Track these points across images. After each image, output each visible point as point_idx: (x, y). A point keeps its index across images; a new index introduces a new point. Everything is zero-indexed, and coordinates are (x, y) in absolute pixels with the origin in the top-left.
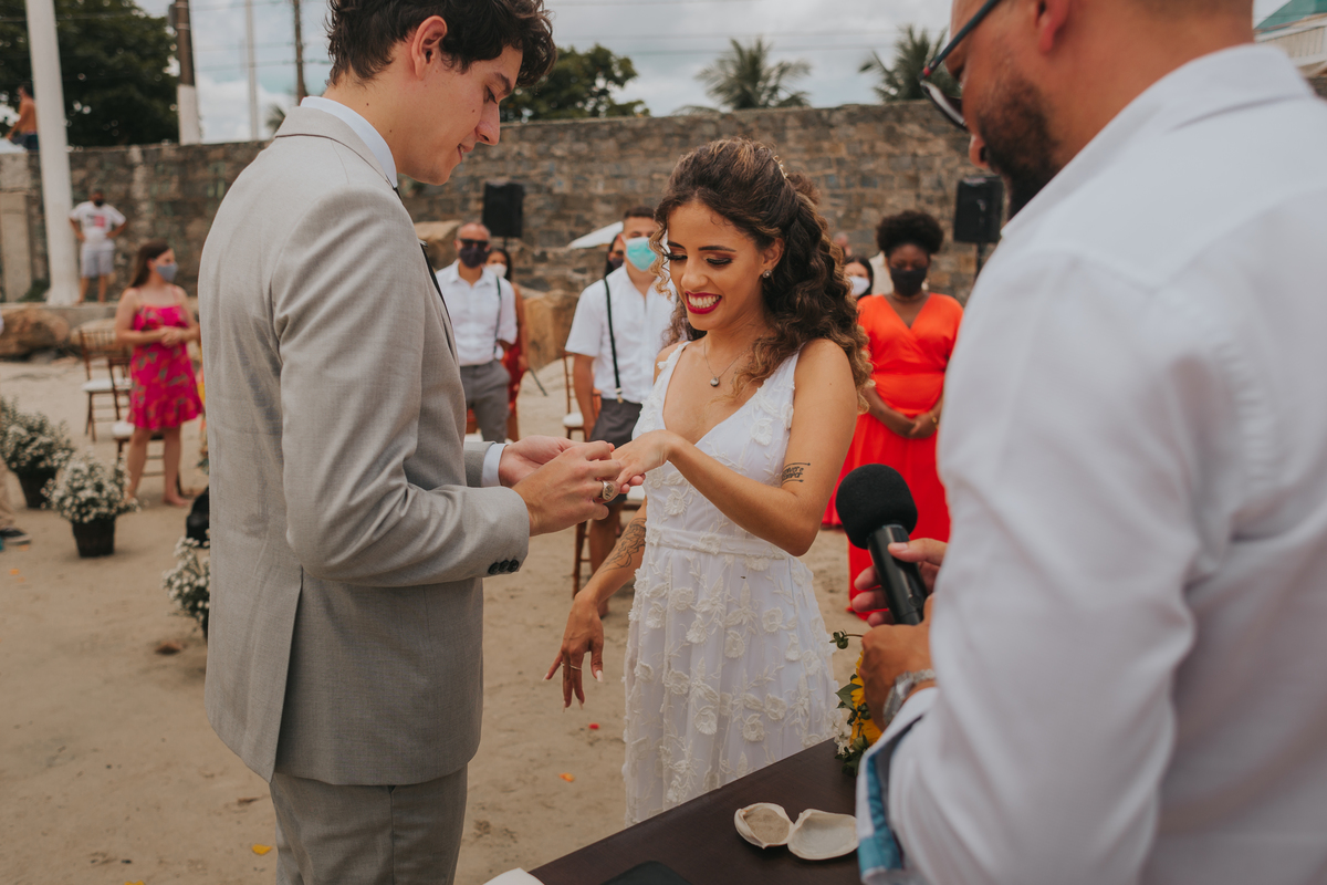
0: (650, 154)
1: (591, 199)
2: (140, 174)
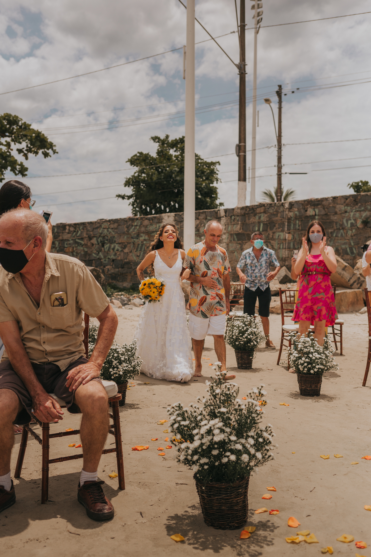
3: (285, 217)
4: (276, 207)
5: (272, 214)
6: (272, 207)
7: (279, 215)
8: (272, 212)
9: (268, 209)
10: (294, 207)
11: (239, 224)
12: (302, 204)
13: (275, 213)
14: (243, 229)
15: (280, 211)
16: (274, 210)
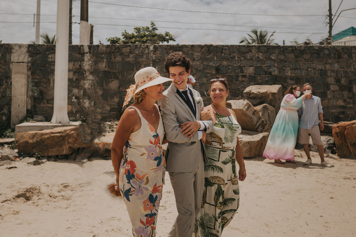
0: (307, 60)
1: (286, 78)
2: (87, 57)
3: (150, 59)
4: (141, 49)
5: (137, 55)
6: (138, 48)
7: (145, 56)
8: (138, 53)
9: (134, 49)
10: (158, 51)
11: (105, 62)
12: (165, 49)
13: (141, 54)
14: (108, 67)
15: (145, 52)
16: (140, 51)
